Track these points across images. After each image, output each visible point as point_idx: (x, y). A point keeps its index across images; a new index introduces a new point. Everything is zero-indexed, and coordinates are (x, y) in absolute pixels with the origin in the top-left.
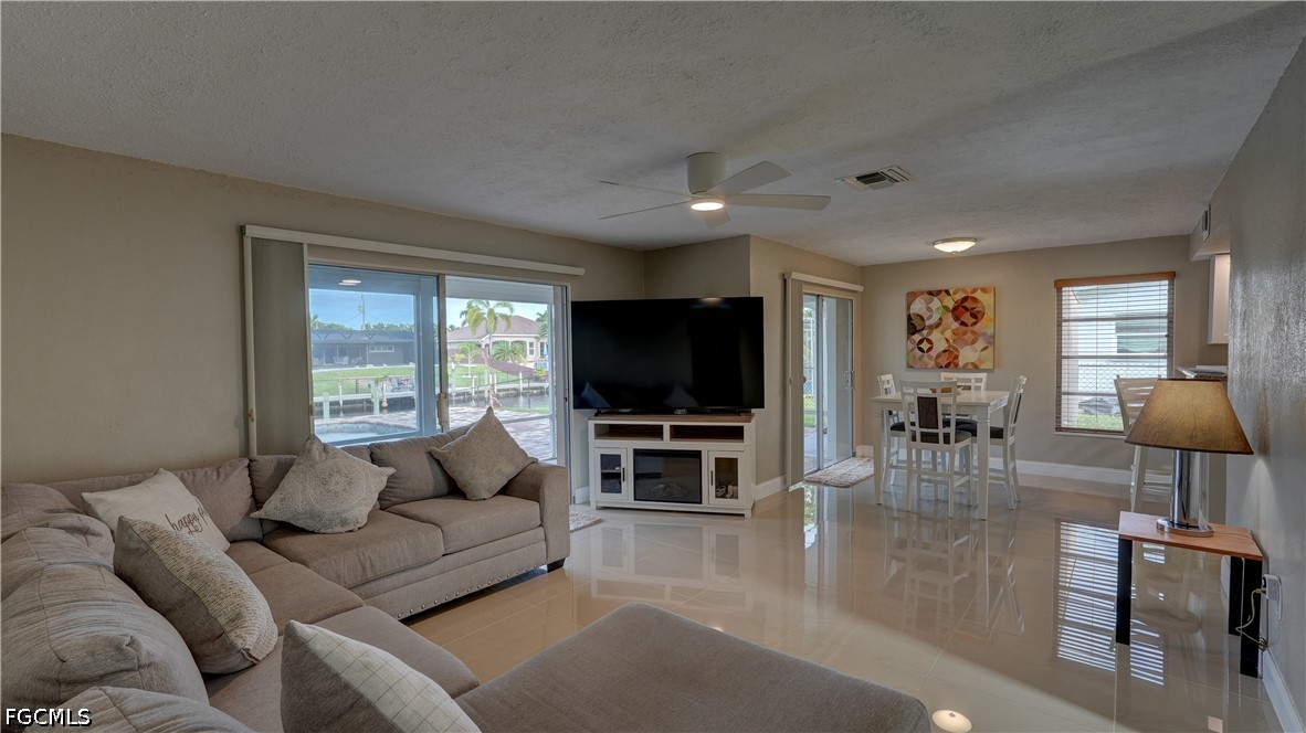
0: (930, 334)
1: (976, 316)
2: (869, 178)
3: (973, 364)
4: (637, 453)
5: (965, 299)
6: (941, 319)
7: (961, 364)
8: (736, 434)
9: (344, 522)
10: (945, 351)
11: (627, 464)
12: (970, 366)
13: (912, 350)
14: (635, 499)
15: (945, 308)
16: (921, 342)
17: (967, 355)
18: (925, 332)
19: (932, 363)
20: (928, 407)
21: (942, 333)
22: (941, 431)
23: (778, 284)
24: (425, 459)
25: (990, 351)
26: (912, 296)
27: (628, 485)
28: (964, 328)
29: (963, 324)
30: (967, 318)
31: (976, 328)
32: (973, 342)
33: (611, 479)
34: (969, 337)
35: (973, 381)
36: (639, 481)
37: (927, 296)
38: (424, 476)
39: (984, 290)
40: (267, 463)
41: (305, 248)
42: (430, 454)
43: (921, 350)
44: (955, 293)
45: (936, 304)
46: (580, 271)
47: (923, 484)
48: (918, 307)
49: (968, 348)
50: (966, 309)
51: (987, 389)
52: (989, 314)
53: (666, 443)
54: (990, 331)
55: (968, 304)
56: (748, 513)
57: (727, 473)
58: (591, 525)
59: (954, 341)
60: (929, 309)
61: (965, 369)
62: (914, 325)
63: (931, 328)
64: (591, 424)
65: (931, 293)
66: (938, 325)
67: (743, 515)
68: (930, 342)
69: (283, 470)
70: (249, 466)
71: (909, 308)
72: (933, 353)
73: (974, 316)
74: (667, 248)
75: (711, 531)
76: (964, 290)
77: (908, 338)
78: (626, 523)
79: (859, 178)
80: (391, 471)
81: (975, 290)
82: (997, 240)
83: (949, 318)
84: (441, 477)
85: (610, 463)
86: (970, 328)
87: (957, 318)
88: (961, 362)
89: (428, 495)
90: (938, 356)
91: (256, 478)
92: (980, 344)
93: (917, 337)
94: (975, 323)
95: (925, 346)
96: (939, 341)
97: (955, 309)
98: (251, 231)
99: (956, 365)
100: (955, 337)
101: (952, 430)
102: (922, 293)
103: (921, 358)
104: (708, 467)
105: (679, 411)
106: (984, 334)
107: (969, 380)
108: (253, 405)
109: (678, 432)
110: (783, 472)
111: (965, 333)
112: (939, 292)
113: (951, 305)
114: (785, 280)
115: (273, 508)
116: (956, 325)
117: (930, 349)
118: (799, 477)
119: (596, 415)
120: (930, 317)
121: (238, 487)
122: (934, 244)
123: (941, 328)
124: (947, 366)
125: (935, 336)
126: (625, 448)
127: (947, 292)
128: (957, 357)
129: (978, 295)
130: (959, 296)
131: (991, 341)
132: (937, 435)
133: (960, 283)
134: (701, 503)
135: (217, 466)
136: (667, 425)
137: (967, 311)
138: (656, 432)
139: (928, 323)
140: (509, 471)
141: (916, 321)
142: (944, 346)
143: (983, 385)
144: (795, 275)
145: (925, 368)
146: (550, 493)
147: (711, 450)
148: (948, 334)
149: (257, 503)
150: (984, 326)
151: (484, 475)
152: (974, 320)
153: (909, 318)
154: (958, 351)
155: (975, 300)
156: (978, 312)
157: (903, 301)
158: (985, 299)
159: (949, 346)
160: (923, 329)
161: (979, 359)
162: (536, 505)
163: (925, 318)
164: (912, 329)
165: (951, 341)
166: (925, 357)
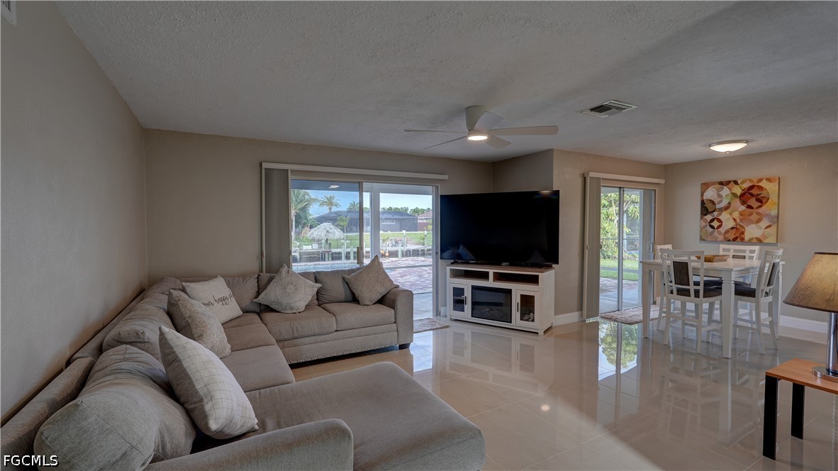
0: (720, 215)
1: (761, 201)
2: (600, 109)
3: (757, 238)
4: (474, 288)
5: (752, 187)
6: (729, 203)
7: (746, 239)
8: (534, 280)
9: (292, 308)
10: (732, 228)
11: (468, 294)
12: (755, 241)
13: (704, 227)
14: (472, 316)
15: (734, 195)
16: (712, 221)
17: (752, 231)
18: (715, 213)
19: (721, 237)
20: (681, 271)
21: (731, 214)
22: (692, 288)
23: (579, 182)
24: (341, 280)
25: (773, 228)
26: (705, 186)
27: (468, 307)
28: (750, 210)
29: (750, 207)
30: (753, 202)
31: (761, 210)
32: (758, 221)
33: (459, 303)
34: (754, 217)
35: (748, 252)
36: (476, 307)
37: (718, 186)
38: (338, 289)
39: (769, 180)
40: (265, 276)
41: (289, 172)
42: (344, 279)
43: (712, 227)
44: (742, 183)
45: (725, 191)
46: (446, 177)
47: (687, 327)
48: (710, 194)
49: (753, 226)
50: (752, 195)
52: (773, 198)
53: (491, 283)
54: (774, 212)
55: (754, 192)
56: (541, 333)
57: (528, 304)
58: (441, 328)
59: (741, 220)
60: (720, 196)
61: (750, 242)
62: (706, 209)
63: (721, 210)
64: (448, 268)
65: (721, 183)
66: (727, 208)
67: (537, 333)
68: (719, 221)
69: (271, 279)
70: (258, 278)
71: (702, 195)
72: (722, 230)
73: (759, 200)
74: (506, 160)
75: (517, 341)
76: (750, 180)
77: (701, 218)
78: (467, 330)
79: (592, 110)
80: (319, 285)
81: (760, 180)
82: (764, 141)
83: (737, 203)
84: (348, 292)
85: (458, 292)
86: (755, 210)
87: (743, 203)
88: (747, 237)
89: (343, 300)
90: (727, 232)
91: (260, 283)
92: (764, 223)
93: (709, 217)
94: (760, 207)
95: (715, 224)
96: (728, 220)
97: (742, 195)
98: (265, 165)
99: (743, 239)
100: (741, 217)
101: (701, 288)
102: (714, 183)
103: (711, 234)
104: (516, 300)
105: (504, 264)
106: (768, 215)
107: (745, 251)
108: (264, 250)
109: (499, 277)
110: (581, 309)
111: (751, 214)
112: (728, 183)
113: (738, 191)
114: (585, 178)
115: (263, 299)
116: (743, 208)
117: (719, 227)
118: (594, 310)
119: (452, 263)
120: (721, 201)
121: (251, 286)
122: (710, 146)
123: (729, 211)
124: (735, 239)
125: (724, 216)
126: (467, 284)
127: (736, 182)
128: (743, 233)
129: (764, 184)
130: (746, 186)
131: (776, 220)
132: (689, 290)
133: (747, 175)
134: (511, 322)
135: (244, 276)
136: (491, 271)
137: (752, 197)
138: (484, 276)
139: (718, 206)
140: (380, 291)
141: (709, 206)
142: (732, 224)
143: (755, 255)
144: (592, 174)
145: (715, 241)
146: (400, 304)
147: (518, 290)
148: (736, 215)
149: (258, 293)
150: (769, 209)
151: (369, 292)
152: (759, 204)
153: (703, 203)
154: (744, 228)
155: (760, 188)
156: (763, 197)
157: (698, 189)
158: (770, 188)
159: (736, 225)
160: (714, 211)
161: (763, 235)
162: (392, 311)
163: (716, 203)
164: (705, 210)
165: (738, 221)
166: (716, 233)
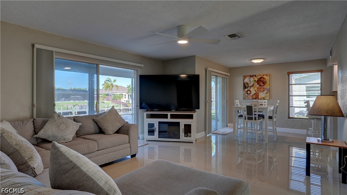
0: (250, 89)
1: (264, 83)
2: (232, 36)
3: (263, 98)
4: (160, 123)
5: (261, 78)
6: (253, 84)
7: (260, 98)
8: (191, 117)
9: (64, 139)
10: (255, 94)
11: (156, 126)
12: (262, 99)
13: (245, 94)
14: (159, 138)
15: (255, 81)
16: (248, 91)
17: (261, 95)
18: (249, 88)
19: (251, 98)
20: (249, 109)
21: (254, 88)
22: (254, 116)
23: (204, 71)
24: (92, 122)
25: (268, 94)
26: (245, 77)
27: (156, 133)
28: (260, 87)
29: (260, 85)
30: (261, 84)
31: (264, 87)
32: (263, 91)
33: (151, 132)
34: (262, 89)
35: (263, 102)
36: (160, 133)
37: (249, 77)
38: (91, 127)
39: (266, 75)
40: (39, 120)
41: (54, 52)
42: (94, 120)
43: (248, 94)
44: (258, 76)
45: (252, 79)
46: (142, 65)
48: (247, 80)
49: (262, 93)
50: (261, 81)
51: (268, 105)
52: (268, 82)
53: (169, 120)
54: (268, 88)
56: (194, 142)
57: (188, 129)
58: (145, 145)
59: (258, 91)
60: (250, 81)
61: (261, 99)
63: (251, 87)
64: (145, 114)
65: (250, 76)
66: (253, 86)
67: (192, 142)
68: (250, 91)
69: (44, 123)
70: (33, 121)
71: (244, 81)
72: (251, 95)
73: (263, 83)
74: (170, 60)
75: (183, 147)
76: (260, 75)
77: (244, 90)
78: (156, 146)
79: (229, 36)
80: (80, 124)
81: (264, 75)
82: (270, 60)
83: (256, 84)
84: (97, 127)
85: (151, 125)
87: (258, 84)
88: (260, 97)
89: (93, 133)
90: (253, 95)
91: (35, 125)
92: (265, 92)
93: (246, 90)
94: (264, 85)
95: (249, 92)
96: (253, 91)
97: (258, 81)
98: (36, 46)
99: (258, 98)
100: (258, 90)
101: (257, 116)
102: (248, 76)
103: (247, 96)
104: (182, 127)
105: (173, 110)
106: (266, 89)
107: (262, 102)
108: (35, 102)
109: (173, 116)
110: (205, 130)
111: (261, 88)
112: (253, 76)
113: (256, 80)
114: (206, 70)
115: (41, 134)
116: (258, 86)
117: (250, 93)
118: (210, 132)
119: (147, 111)
120: (251, 83)
121: (29, 127)
122: (251, 60)
124: (255, 98)
125: (252, 89)
126: (156, 121)
127: (255, 76)
128: (258, 96)
129: (265, 77)
130: (259, 77)
131: (269, 91)
132: (252, 117)
133: (259, 73)
134: (179, 139)
135: (23, 121)
136: (169, 114)
137: (261, 82)
138: (166, 116)
139: (250, 85)
140: (119, 125)
141: (246, 85)
142: (254, 92)
143: (266, 104)
144: (209, 69)
145: (249, 99)
146: (132, 132)
147: (183, 122)
148: (256, 89)
149: (36, 133)
150: (267, 86)
151: (111, 127)
152: (264, 84)
153: (244, 84)
154: (259, 94)
155: (264, 78)
156: (265, 82)
157: (242, 78)
158: (267, 78)
159: (256, 93)
160: (248, 87)
161: (265, 96)
162: (127, 136)
163: (249, 83)
164: (245, 87)
165: (257, 91)
166: (249, 96)
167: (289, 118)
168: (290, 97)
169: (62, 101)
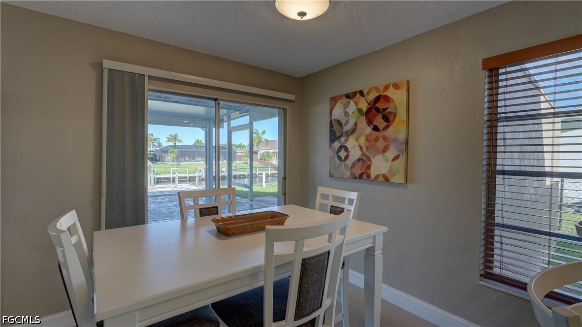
0: (346, 140)
1: (388, 119)
3: (384, 176)
5: (377, 99)
6: (356, 124)
7: (373, 176)
10: (359, 160)
12: (381, 179)
13: (333, 158)
15: (360, 110)
16: (339, 150)
17: (380, 165)
18: (343, 139)
19: (348, 174)
21: (357, 140)
25: (402, 161)
26: (334, 100)
28: (377, 134)
29: (376, 129)
30: (379, 122)
31: (388, 133)
32: (385, 150)
34: (381, 144)
37: (345, 100)
39: (396, 86)
43: (339, 158)
44: (368, 93)
45: (352, 108)
48: (338, 112)
49: (379, 157)
50: (377, 110)
52: (401, 114)
54: (402, 136)
55: (380, 105)
59: (367, 148)
60: (347, 114)
61: (376, 180)
62: (336, 132)
63: (348, 134)
65: (348, 96)
66: (353, 131)
68: (347, 150)
71: (331, 114)
72: (349, 162)
73: (386, 119)
76: (377, 89)
77: (330, 146)
81: (386, 88)
83: (363, 123)
86: (381, 133)
87: (370, 122)
88: (374, 173)
90: (353, 165)
92: (391, 153)
93: (337, 145)
94: (387, 127)
95: (343, 154)
97: (368, 111)
99: (369, 176)
100: (368, 144)
102: (341, 97)
103: (340, 165)
106: (396, 141)
111: (377, 140)
112: (354, 95)
113: (364, 106)
116: (369, 130)
117: (346, 158)
120: (347, 122)
123: (356, 134)
124: (360, 177)
125: (351, 143)
127: (361, 93)
128: (369, 167)
129: (391, 93)
130: (372, 97)
133: (373, 82)
137: (379, 113)
139: (345, 129)
141: (336, 128)
142: (358, 154)
145: (342, 178)
148: (362, 140)
150: (397, 130)
152: (386, 123)
153: (331, 125)
154: (370, 160)
155: (387, 99)
156: (390, 113)
157: (326, 106)
158: (398, 97)
159: (363, 154)
160: (341, 136)
161: (390, 170)
163: (343, 122)
164: (334, 138)
165: (364, 149)
166: (343, 166)
167: (489, 275)
168: (499, 179)
169: (197, 161)
